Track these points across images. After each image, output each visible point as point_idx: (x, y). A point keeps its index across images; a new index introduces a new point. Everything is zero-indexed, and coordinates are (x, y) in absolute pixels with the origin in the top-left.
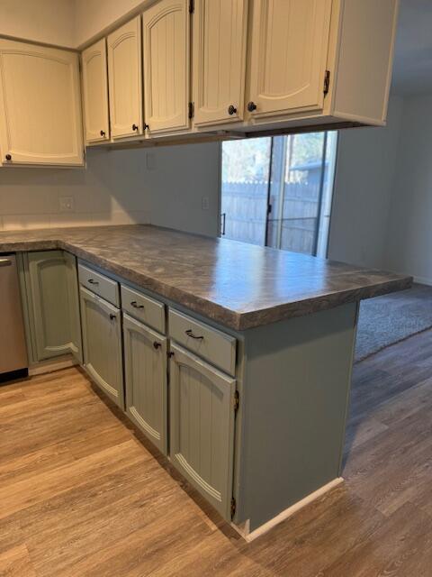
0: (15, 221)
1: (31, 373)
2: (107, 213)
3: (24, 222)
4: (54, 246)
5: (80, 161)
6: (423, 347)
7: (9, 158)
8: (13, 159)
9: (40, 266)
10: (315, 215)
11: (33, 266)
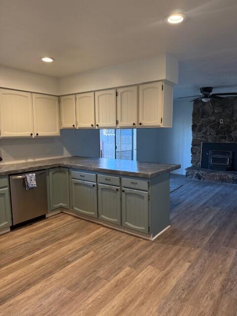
0: (31, 158)
1: (47, 216)
2: (62, 153)
3: (34, 158)
4: (57, 166)
5: (59, 134)
6: (180, 193)
7: (37, 134)
8: (39, 135)
9: (53, 173)
10: (131, 149)
11: (51, 173)
